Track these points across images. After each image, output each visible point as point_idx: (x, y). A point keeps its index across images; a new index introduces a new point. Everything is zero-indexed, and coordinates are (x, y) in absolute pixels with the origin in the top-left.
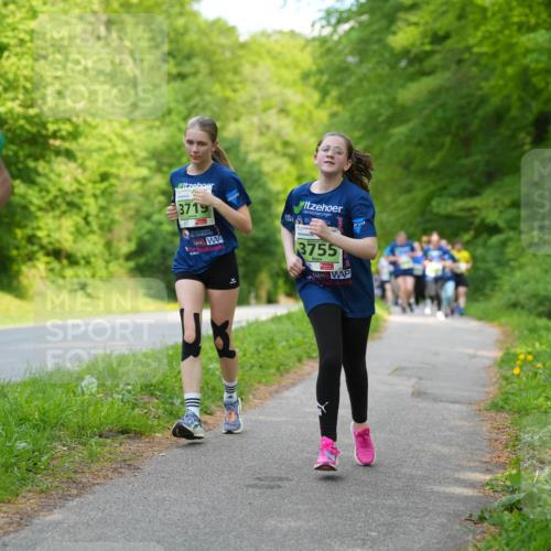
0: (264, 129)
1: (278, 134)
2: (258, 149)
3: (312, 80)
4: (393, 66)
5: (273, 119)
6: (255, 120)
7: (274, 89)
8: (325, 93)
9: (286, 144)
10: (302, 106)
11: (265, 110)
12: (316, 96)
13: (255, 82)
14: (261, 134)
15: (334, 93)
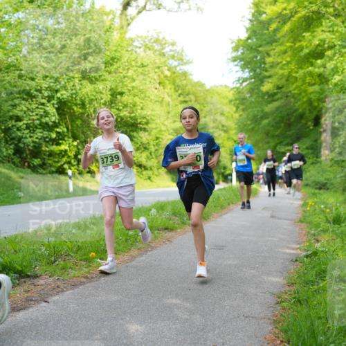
0: (215, 121)
1: (220, 122)
2: (213, 128)
3: (233, 103)
4: (263, 98)
5: (219, 117)
6: (212, 117)
7: (219, 106)
8: (237, 108)
9: (223, 126)
10: (229, 112)
11: (215, 114)
12: (235, 109)
13: (212, 104)
14: (214, 122)
15: (241, 107)
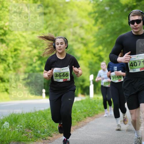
0: (74, 34)
1: (79, 35)
2: (72, 41)
3: (92, 15)
4: (122, 11)
5: (78, 30)
6: (71, 30)
7: (78, 19)
8: (96, 20)
9: (82, 39)
10: (88, 25)
11: (75, 27)
12: (94, 22)
13: (71, 16)
15: (100, 20)
